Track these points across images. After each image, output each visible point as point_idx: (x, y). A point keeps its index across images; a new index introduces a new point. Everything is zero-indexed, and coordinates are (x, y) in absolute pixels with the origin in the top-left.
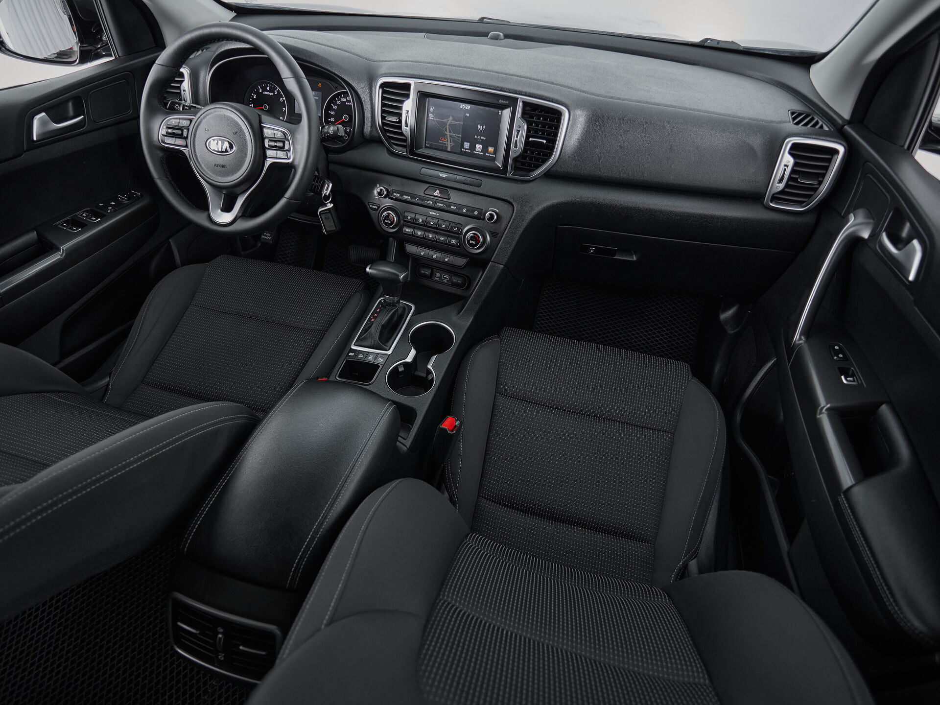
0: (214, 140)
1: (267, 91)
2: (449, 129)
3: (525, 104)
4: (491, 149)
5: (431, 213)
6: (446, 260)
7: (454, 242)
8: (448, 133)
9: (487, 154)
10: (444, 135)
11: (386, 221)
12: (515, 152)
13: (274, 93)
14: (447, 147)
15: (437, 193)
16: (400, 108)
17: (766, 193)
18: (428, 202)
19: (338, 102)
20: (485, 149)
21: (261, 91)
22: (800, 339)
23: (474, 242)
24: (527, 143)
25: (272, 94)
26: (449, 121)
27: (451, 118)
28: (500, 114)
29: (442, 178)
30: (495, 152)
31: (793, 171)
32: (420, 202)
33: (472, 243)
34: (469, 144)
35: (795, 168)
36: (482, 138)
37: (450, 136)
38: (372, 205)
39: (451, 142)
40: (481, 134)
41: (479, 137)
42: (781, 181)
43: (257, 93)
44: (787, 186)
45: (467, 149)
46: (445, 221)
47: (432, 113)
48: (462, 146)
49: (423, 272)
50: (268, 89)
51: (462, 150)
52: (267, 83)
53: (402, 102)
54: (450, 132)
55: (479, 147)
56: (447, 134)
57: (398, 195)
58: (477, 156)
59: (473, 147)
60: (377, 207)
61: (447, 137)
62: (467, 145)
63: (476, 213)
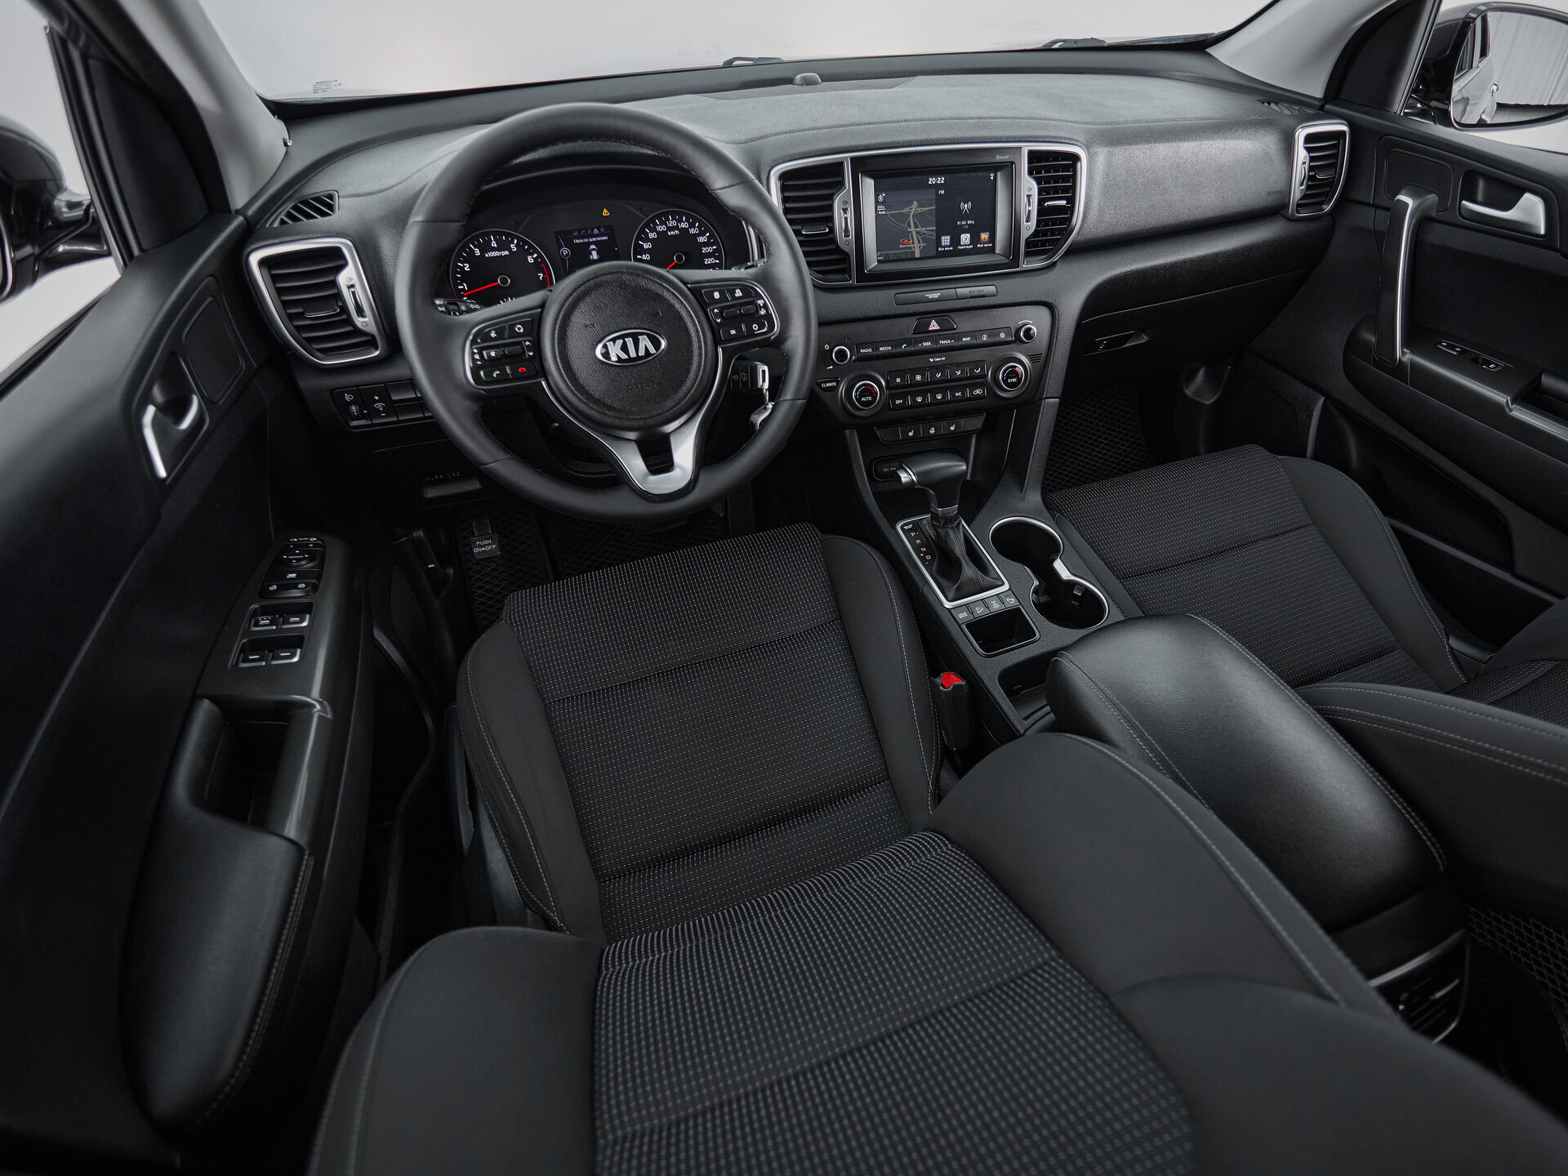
0: (614, 340)
1: (494, 249)
2: (914, 222)
3: (1031, 154)
4: (984, 236)
5: (932, 360)
6: (952, 428)
7: (978, 392)
8: (913, 229)
9: (979, 246)
10: (907, 234)
11: (863, 399)
12: (1028, 229)
13: (510, 250)
14: (914, 252)
15: (934, 326)
16: (831, 208)
17: (1289, 202)
18: (924, 344)
19: (652, 235)
20: (975, 239)
21: (478, 252)
22: (1403, 353)
23: (1014, 380)
24: (1042, 211)
25: (507, 253)
26: (913, 210)
27: (915, 203)
28: (992, 178)
29: (933, 300)
30: (992, 238)
31: (1311, 168)
32: (912, 348)
33: (1012, 383)
34: (949, 237)
35: (1311, 164)
36: (969, 222)
37: (917, 233)
38: (825, 382)
39: (919, 243)
40: (966, 217)
41: (964, 223)
42: (1302, 184)
43: (471, 258)
44: (1309, 187)
45: (947, 246)
46: (958, 365)
47: (883, 203)
48: (939, 243)
49: (885, 470)
50: (494, 244)
51: (940, 249)
52: (488, 234)
53: (831, 197)
54: (916, 226)
55: (965, 238)
56: (911, 232)
57: (870, 350)
58: (965, 253)
59: (955, 241)
60: (835, 384)
61: (912, 236)
62: (946, 240)
63: (1002, 335)
